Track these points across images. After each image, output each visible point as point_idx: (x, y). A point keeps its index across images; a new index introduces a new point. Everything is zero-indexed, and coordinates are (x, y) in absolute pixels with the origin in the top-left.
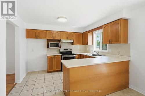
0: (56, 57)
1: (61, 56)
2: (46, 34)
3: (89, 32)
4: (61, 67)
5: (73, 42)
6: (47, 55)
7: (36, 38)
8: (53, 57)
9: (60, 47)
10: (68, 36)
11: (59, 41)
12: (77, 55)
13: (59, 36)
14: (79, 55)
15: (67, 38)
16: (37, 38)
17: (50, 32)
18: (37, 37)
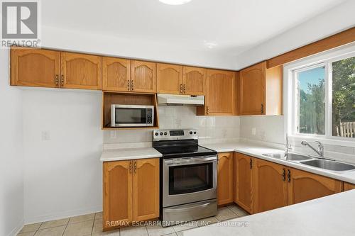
0: (139, 165)
1: (161, 159)
2: (99, 72)
3: (269, 63)
4: (161, 208)
5: (202, 102)
6: (103, 159)
7: (57, 86)
8: (126, 165)
9: (156, 125)
10: (183, 80)
11: (151, 98)
12: (220, 156)
13: (151, 79)
14: (227, 155)
15: (182, 90)
16: (61, 86)
17: (117, 63)
18: (59, 83)
